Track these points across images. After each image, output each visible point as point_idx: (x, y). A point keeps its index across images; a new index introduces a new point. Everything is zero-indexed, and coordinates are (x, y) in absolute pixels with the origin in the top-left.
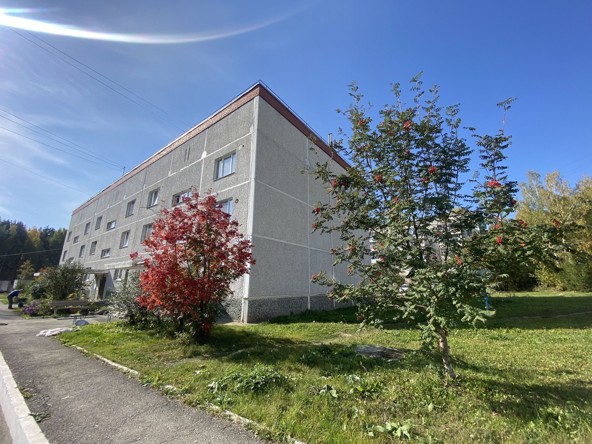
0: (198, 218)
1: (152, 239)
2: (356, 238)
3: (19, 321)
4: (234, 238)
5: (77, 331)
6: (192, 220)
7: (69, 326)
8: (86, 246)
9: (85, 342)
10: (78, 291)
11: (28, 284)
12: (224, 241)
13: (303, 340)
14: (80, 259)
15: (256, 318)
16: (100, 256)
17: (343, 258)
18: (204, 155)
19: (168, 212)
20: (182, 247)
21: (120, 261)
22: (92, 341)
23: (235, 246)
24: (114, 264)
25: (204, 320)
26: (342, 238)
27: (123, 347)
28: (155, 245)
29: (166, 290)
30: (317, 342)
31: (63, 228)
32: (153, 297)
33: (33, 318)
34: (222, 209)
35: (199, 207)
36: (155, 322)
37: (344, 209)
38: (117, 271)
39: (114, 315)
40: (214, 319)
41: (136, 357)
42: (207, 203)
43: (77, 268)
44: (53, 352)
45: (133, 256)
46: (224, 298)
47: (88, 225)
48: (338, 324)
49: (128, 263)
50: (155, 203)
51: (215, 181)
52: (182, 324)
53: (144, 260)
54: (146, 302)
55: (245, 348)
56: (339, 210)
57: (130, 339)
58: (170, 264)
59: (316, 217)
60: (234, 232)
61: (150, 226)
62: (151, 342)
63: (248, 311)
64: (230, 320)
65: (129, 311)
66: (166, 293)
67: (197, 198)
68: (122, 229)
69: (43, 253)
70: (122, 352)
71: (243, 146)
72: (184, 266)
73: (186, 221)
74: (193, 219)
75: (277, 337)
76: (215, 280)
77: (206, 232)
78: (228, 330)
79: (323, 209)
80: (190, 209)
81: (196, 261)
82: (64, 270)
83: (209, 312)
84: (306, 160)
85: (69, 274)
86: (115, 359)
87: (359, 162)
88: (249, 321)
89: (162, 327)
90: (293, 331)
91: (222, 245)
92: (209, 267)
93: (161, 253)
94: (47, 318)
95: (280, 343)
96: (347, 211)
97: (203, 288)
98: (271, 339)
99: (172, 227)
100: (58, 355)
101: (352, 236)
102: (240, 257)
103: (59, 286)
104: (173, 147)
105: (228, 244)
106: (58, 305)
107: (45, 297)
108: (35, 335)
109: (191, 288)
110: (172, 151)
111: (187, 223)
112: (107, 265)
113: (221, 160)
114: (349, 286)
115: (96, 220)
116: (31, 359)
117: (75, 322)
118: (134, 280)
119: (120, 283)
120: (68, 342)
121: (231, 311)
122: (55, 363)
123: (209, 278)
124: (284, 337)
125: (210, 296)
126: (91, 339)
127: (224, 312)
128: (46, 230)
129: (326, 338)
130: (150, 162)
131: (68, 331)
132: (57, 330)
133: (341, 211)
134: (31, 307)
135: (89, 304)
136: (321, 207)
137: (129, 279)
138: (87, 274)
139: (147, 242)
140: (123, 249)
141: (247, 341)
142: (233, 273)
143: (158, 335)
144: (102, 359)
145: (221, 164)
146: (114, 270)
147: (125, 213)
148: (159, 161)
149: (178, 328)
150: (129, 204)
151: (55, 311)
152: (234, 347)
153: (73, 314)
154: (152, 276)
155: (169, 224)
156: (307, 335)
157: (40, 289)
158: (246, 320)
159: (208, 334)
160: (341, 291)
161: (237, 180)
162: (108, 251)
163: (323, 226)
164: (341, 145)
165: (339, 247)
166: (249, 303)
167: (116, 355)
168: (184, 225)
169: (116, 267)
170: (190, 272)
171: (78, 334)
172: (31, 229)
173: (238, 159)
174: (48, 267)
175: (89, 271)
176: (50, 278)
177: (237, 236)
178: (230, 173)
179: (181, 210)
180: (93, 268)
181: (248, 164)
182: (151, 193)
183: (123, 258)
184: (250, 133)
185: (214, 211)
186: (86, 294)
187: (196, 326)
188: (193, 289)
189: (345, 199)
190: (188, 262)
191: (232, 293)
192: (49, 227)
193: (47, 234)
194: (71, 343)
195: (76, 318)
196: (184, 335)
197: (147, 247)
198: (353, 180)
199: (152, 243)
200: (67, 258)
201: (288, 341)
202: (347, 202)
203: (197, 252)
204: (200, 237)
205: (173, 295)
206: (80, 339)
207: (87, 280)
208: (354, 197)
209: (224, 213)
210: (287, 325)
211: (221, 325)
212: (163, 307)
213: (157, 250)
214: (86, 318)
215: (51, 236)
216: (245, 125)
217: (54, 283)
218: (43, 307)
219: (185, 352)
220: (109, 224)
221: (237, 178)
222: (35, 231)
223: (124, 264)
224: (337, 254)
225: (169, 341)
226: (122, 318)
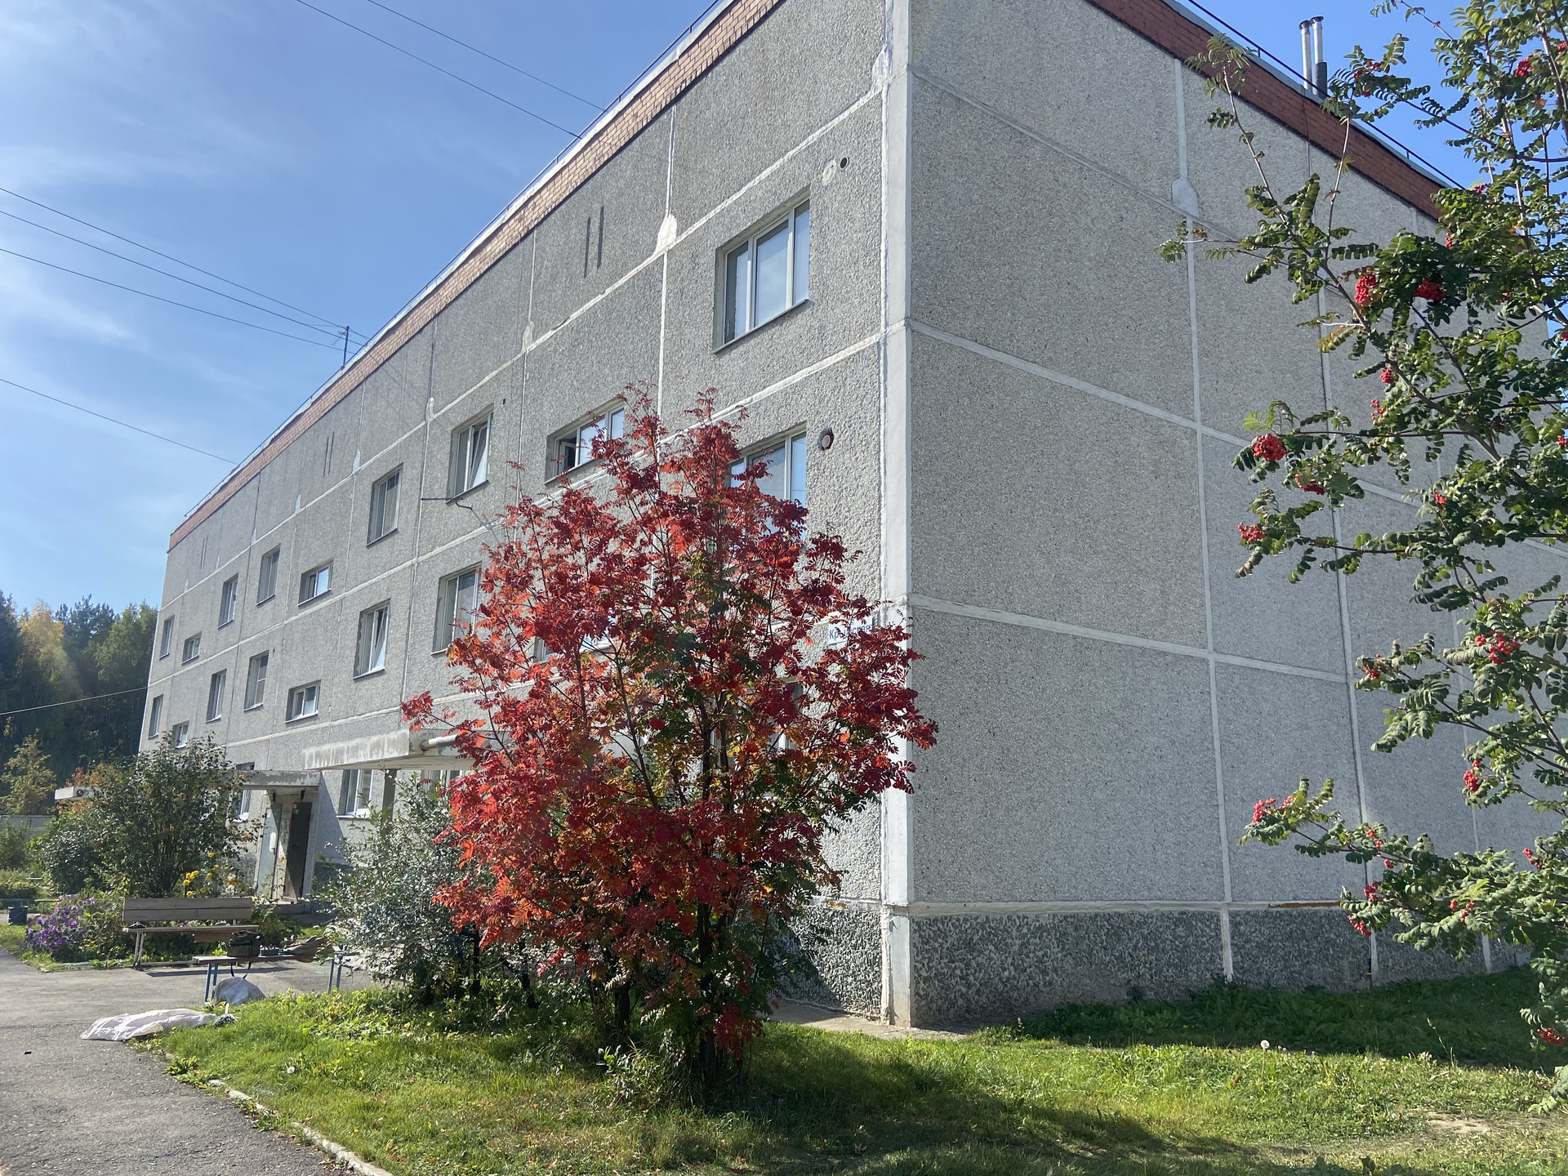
0: (663, 533)
1: (483, 635)
2: (1517, 593)
3: (15, 977)
4: (826, 619)
5: (221, 1024)
6: (637, 545)
7: (192, 1004)
8: (229, 675)
9: (255, 1072)
10: (213, 860)
11: (38, 833)
12: (784, 636)
13: (1213, 1134)
14: (210, 727)
15: (953, 1004)
16: (284, 716)
17: (1440, 707)
18: (668, 233)
19: (538, 513)
20: (603, 666)
21: (361, 735)
22: (280, 1069)
23: (832, 655)
24: (340, 745)
25: (719, 998)
26: (1430, 598)
27: (397, 1099)
28: (497, 662)
29: (551, 859)
30: (1287, 1152)
31: (140, 603)
32: (504, 887)
33: (63, 969)
34: (764, 485)
35: (668, 481)
36: (512, 997)
37: (1435, 433)
38: (349, 775)
39: (355, 962)
40: (763, 997)
41: (450, 1148)
42: (698, 460)
43: (204, 765)
44: (147, 1107)
45: (416, 708)
46: (800, 898)
47: (229, 585)
48: (1406, 1066)
49: (392, 742)
50: (480, 479)
51: (719, 353)
52: (625, 1012)
53: (458, 727)
54: (477, 907)
55: (914, 1143)
56: (1399, 441)
57: (423, 1069)
58: (561, 743)
59: (1262, 486)
60: (827, 590)
61: (464, 578)
62: (504, 1086)
63: (914, 969)
64: (833, 1006)
65: (411, 948)
66: (553, 873)
67: (652, 437)
68: (357, 595)
69: (77, 706)
70: (394, 1122)
71: (844, 163)
72: (618, 753)
73: (613, 546)
74: (641, 536)
75: (1069, 1107)
76: (752, 818)
77: (700, 597)
78: (825, 1053)
79: (1301, 443)
80: (627, 492)
81: (669, 728)
82: (160, 775)
83: (737, 964)
84: (1179, 186)
85: (179, 789)
86: (372, 1149)
87: (1513, 153)
88: (922, 1019)
89: (545, 1024)
90: (1152, 1083)
91: (777, 651)
92: (724, 755)
93: (523, 696)
94: (113, 967)
95: (1089, 1138)
96: (1454, 442)
97: (706, 853)
98: (1038, 1113)
99: (561, 577)
100: (163, 1118)
101: (1491, 584)
102: (859, 708)
103: (146, 839)
104: (532, 216)
105: (801, 645)
106: (146, 916)
107: (100, 884)
108: (78, 1034)
109: (655, 849)
110: (530, 232)
111: (620, 556)
112: (313, 750)
113: (743, 248)
114: (1475, 862)
115: (257, 562)
116: (69, 1130)
117: (212, 988)
118: (422, 814)
119: (368, 825)
120: (195, 1066)
121: (832, 961)
122: (154, 1152)
123: (729, 808)
124: (1108, 1111)
125: (736, 891)
126: (275, 1059)
127: (805, 966)
128: (83, 614)
129: (1344, 1134)
130: (447, 293)
131: (190, 1023)
132: (151, 1019)
133: (1416, 446)
134: (53, 922)
135: (256, 916)
136: (1290, 432)
137: (401, 809)
138: (241, 792)
139: (465, 651)
140: (366, 682)
141: (922, 1112)
142: (835, 788)
143: (528, 1058)
144: (325, 1143)
145: (745, 264)
146: (340, 774)
147: (365, 529)
148: (478, 287)
149: (609, 1029)
150: (378, 489)
151: (139, 942)
152: (862, 1138)
153: (201, 953)
154: (497, 795)
155: (545, 567)
156: (1232, 1112)
157: (81, 851)
158: (903, 1010)
159: (739, 1063)
160: (1429, 887)
161: (822, 337)
162: (311, 691)
163: (1304, 533)
164: (1398, 71)
165: (1408, 647)
166: (913, 932)
167: (375, 1132)
168: (610, 569)
169: (347, 760)
170: (644, 780)
171: (228, 1038)
172: (32, 614)
173: (822, 234)
174: (101, 766)
175: (249, 777)
176: (114, 807)
177: (839, 607)
178: (788, 306)
179: (588, 501)
180: (260, 766)
181: (871, 251)
182: (460, 433)
183: (369, 719)
184: (871, 94)
185: (731, 494)
186: (243, 874)
187: (686, 1023)
188: (662, 857)
189: (1439, 377)
190: (633, 733)
191: (834, 879)
192: (93, 604)
193: (86, 629)
194: (206, 1073)
195: (216, 972)
196: (637, 1063)
197: (464, 671)
198: (1479, 260)
199: (485, 651)
200: (163, 728)
201: (1127, 1132)
202: (1449, 390)
203: (667, 686)
204: (677, 617)
205: (581, 883)
206: (236, 1056)
207: (244, 816)
208: (1492, 359)
209: (772, 501)
210: (1114, 1052)
211: (792, 1027)
212: (546, 932)
213: (507, 680)
214: (249, 970)
215: (101, 638)
216: (845, 56)
217: (129, 829)
218: (96, 926)
219: (649, 1141)
220: (309, 578)
221: (822, 327)
222: (45, 619)
223: (377, 746)
224: (1398, 687)
225: (574, 1087)
226: (383, 977)
